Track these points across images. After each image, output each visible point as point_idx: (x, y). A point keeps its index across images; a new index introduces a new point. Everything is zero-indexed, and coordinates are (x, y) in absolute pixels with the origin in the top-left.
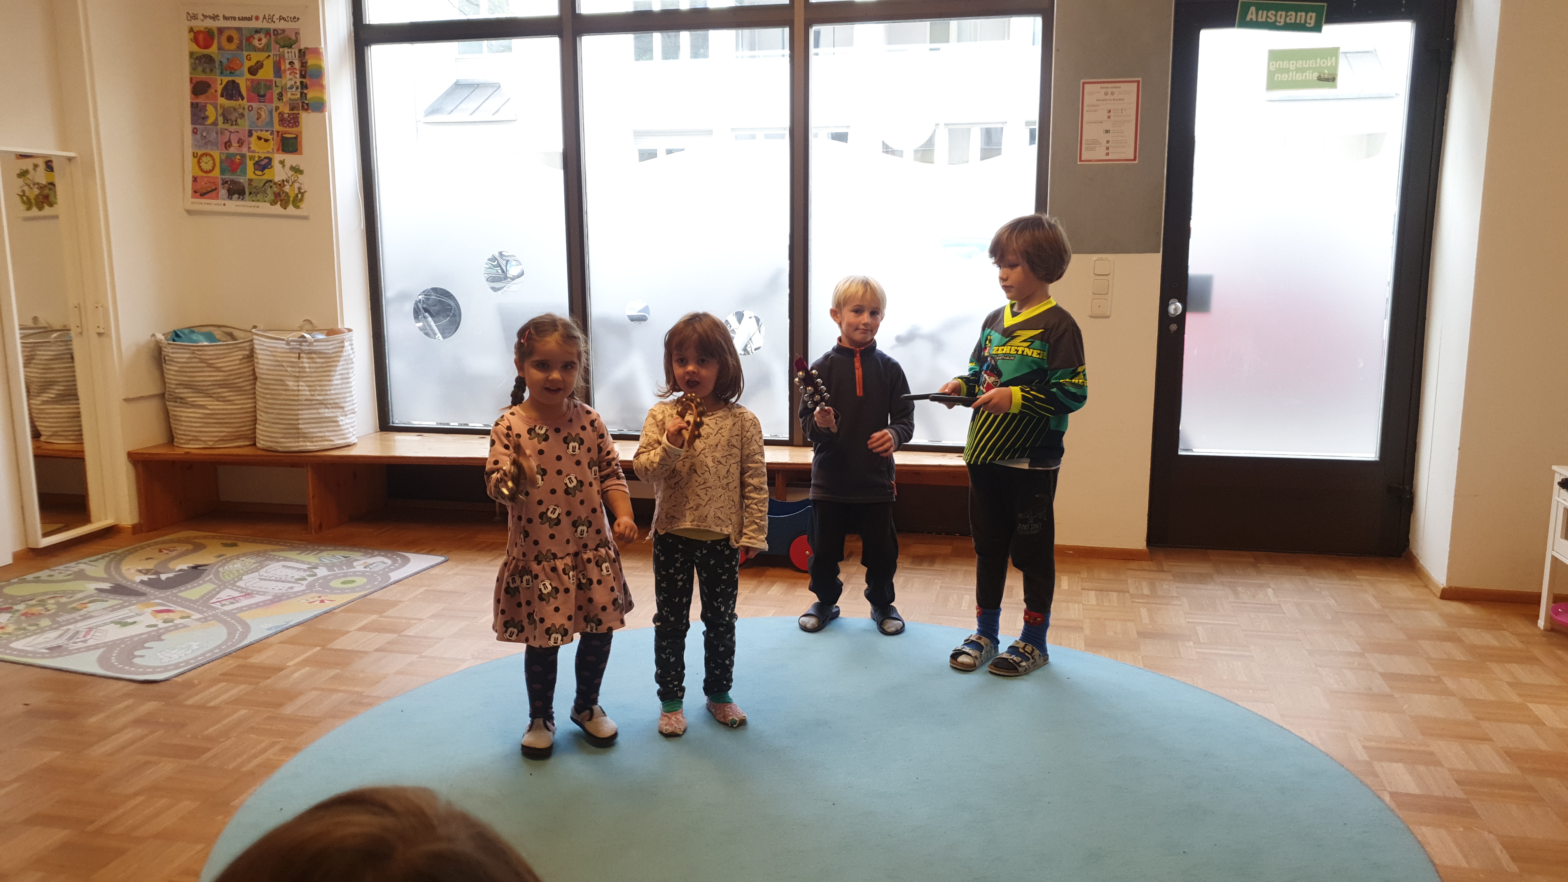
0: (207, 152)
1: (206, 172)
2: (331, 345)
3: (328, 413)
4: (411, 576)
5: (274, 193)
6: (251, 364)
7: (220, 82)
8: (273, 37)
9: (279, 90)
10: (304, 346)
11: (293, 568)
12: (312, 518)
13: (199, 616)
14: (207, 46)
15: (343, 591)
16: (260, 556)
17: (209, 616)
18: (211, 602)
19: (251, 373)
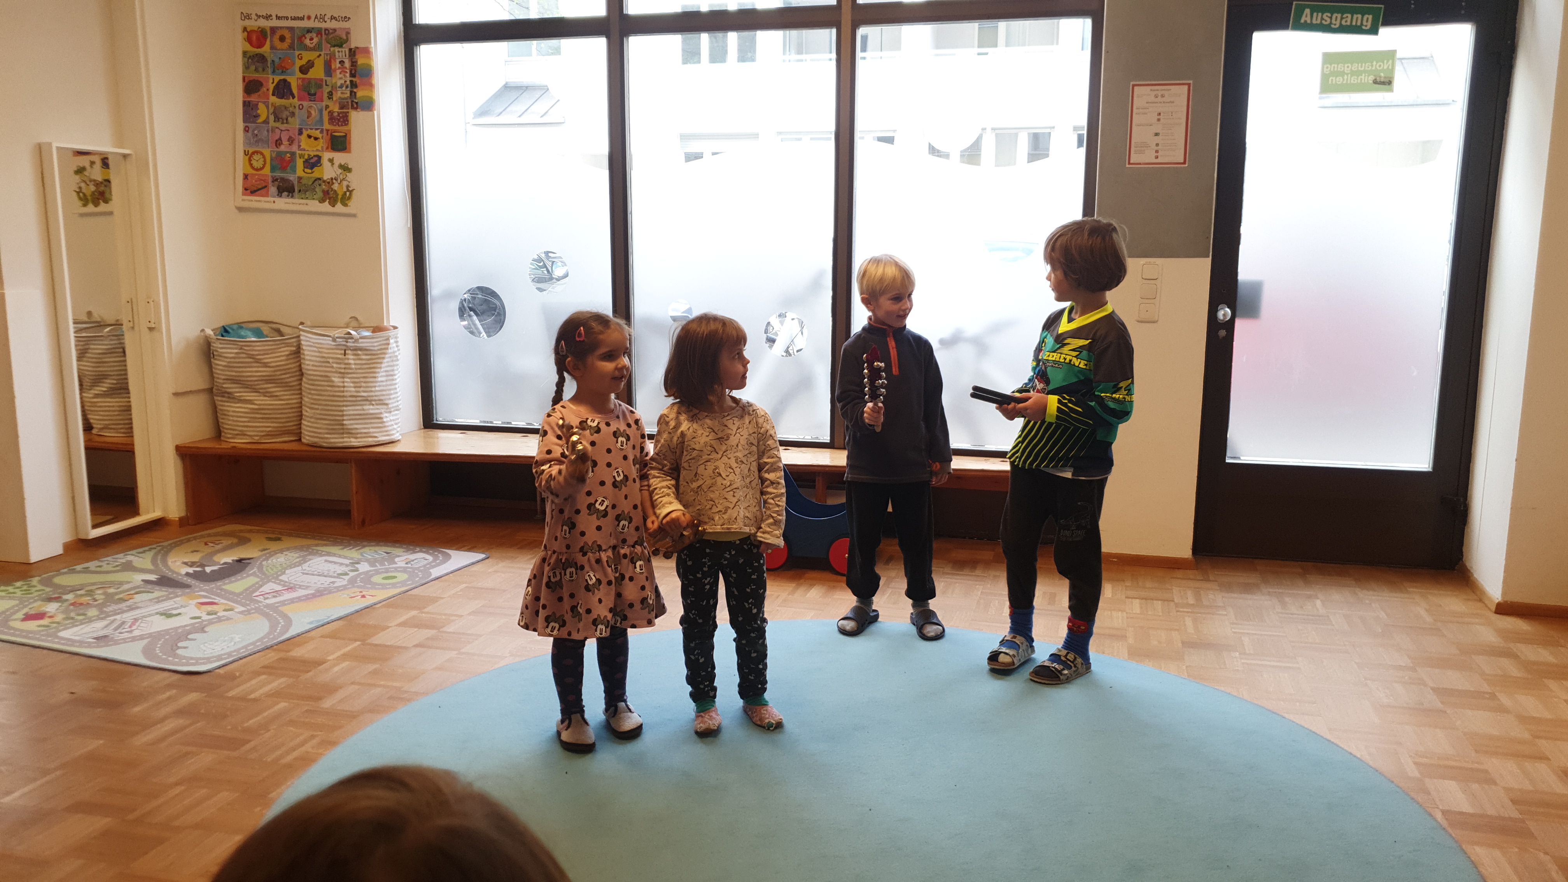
0: (258, 150)
1: (257, 170)
2: (376, 342)
3: (372, 409)
4: (452, 572)
5: (324, 191)
6: (298, 359)
7: (271, 81)
8: (324, 37)
9: (329, 89)
10: (350, 342)
11: (335, 563)
12: (355, 514)
13: (242, 609)
14: (260, 46)
15: (384, 587)
16: (303, 551)
17: (252, 609)
18: (254, 595)
19: (297, 369)
